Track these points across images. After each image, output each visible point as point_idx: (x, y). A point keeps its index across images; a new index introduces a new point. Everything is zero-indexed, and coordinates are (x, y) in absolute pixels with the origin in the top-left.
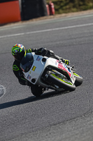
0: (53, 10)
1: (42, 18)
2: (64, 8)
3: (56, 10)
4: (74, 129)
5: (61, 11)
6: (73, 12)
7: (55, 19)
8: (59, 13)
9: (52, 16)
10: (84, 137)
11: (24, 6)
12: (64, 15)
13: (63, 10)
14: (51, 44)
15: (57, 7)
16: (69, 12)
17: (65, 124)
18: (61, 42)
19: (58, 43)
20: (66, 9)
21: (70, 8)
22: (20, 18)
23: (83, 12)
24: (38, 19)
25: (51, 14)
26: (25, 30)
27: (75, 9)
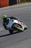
0: (20, 2)
1: (16, 5)
2: (23, 1)
3: (21, 2)
4: (27, 43)
5: (22, 2)
6: (26, 3)
7: (20, 5)
8: (22, 3)
9: (19, 4)
10: (30, 45)
11: (10, 1)
12: (23, 4)
13: (23, 2)
14: (19, 14)
15: (21, 1)
16: (25, 3)
17: (24, 41)
18: (22, 13)
19: (21, 13)
20: (24, 2)
21: (25, 1)
22: (8, 5)
23: (30, 3)
24: (15, 5)
25: (19, 3)
26: (10, 9)
27: (27, 2)
